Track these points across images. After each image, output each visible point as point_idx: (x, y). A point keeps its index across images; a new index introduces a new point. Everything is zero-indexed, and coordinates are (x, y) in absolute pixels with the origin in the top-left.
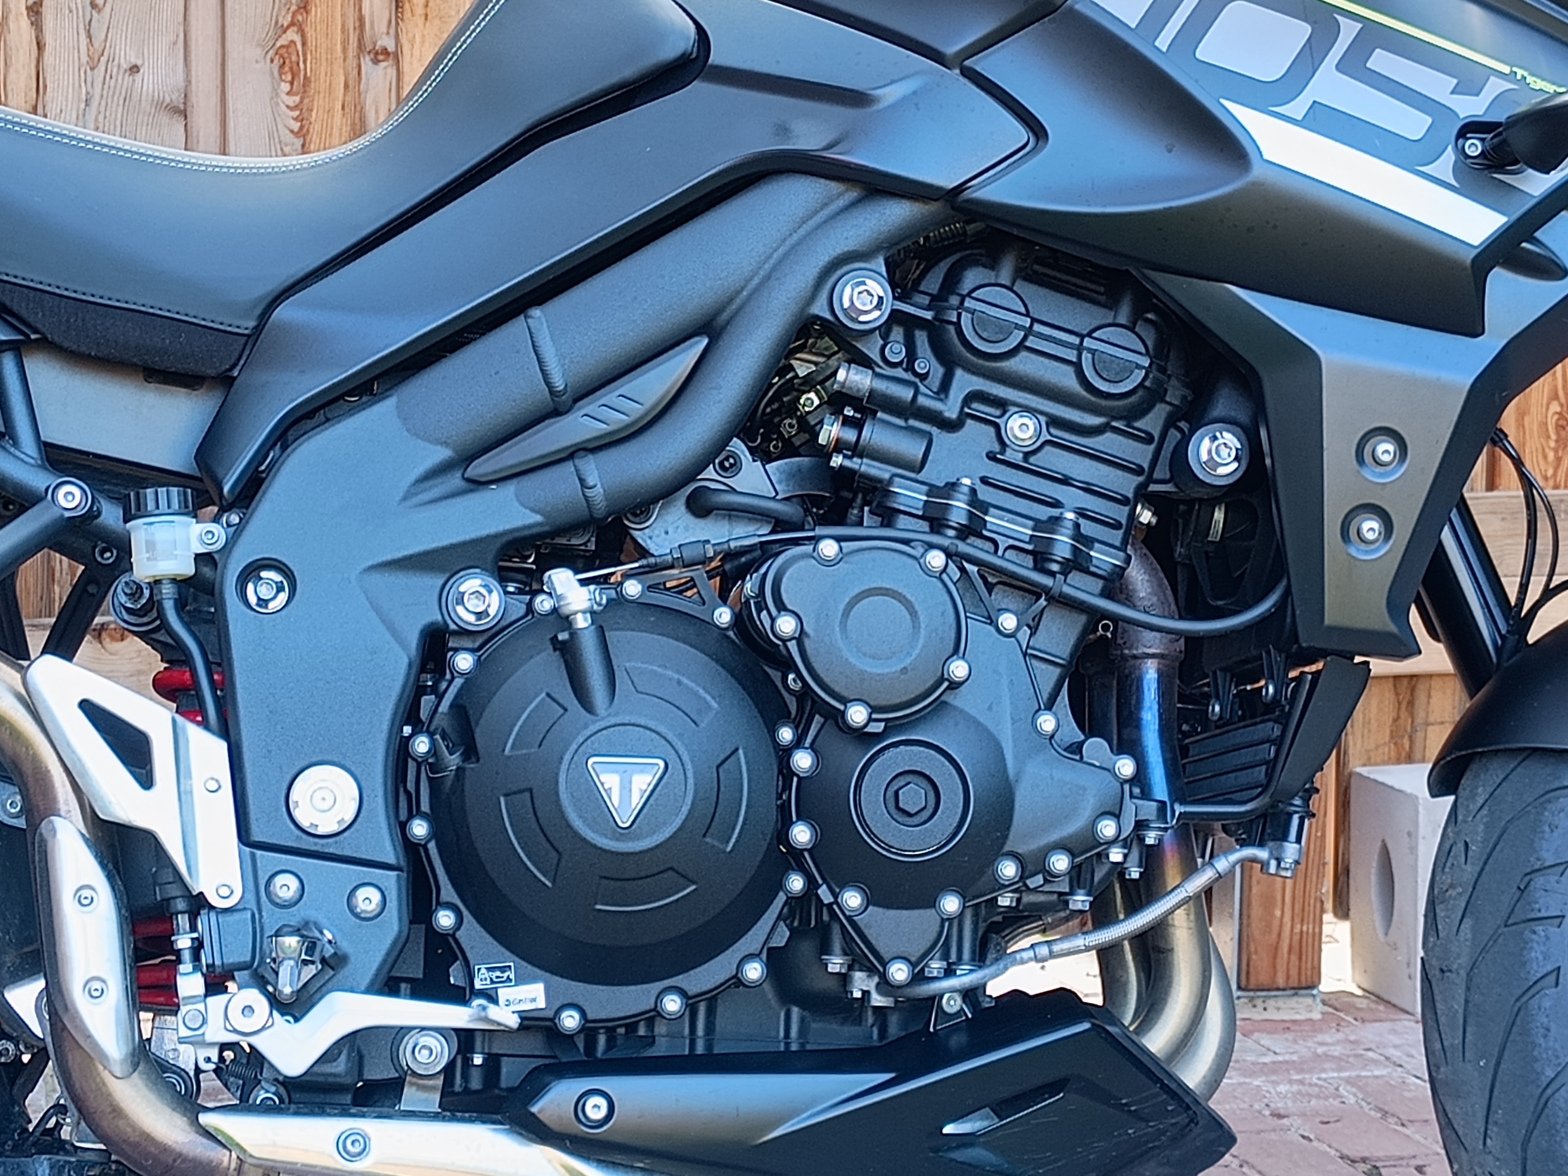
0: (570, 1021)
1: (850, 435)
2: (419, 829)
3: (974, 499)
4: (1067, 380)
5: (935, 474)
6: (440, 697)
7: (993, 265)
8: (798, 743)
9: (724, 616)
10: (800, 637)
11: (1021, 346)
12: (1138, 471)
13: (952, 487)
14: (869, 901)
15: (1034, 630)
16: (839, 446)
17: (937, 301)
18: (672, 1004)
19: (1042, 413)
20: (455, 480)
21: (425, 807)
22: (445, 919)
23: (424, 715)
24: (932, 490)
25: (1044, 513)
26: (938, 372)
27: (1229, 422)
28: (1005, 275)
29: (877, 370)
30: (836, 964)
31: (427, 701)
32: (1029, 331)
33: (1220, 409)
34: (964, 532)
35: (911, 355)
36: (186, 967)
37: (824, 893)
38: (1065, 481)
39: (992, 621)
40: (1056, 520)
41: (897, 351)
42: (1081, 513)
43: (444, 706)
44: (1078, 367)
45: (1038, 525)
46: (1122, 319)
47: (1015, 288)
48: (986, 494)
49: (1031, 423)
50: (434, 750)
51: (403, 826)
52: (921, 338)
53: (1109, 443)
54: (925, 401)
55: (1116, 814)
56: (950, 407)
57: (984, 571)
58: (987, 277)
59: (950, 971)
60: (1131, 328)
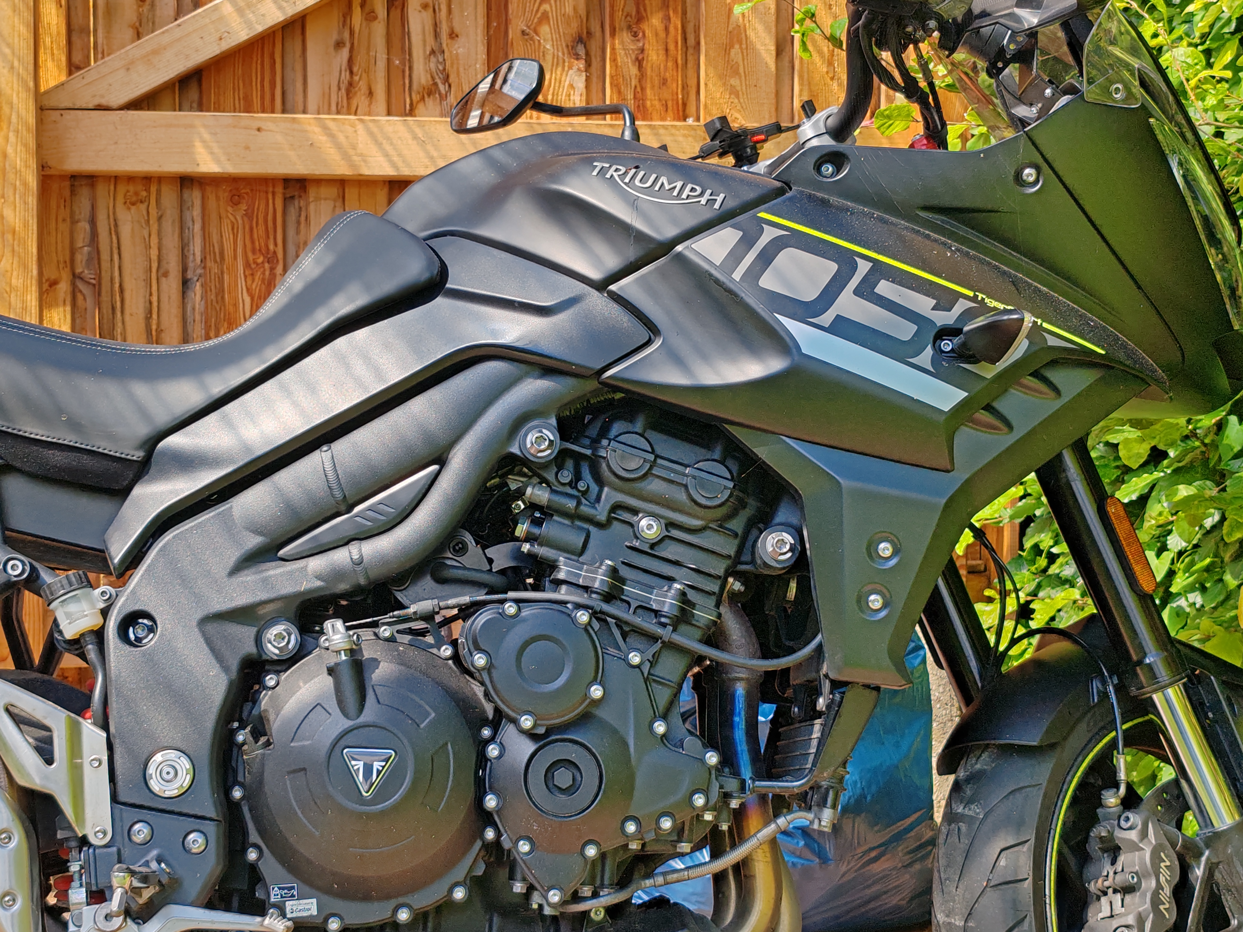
0: (334, 925)
1: (536, 531)
2: (237, 792)
3: (615, 575)
4: (679, 496)
5: (590, 557)
7: (631, 420)
8: (492, 738)
9: (447, 651)
10: (490, 669)
11: (648, 474)
12: (727, 557)
13: (600, 565)
14: (537, 848)
15: (653, 663)
16: (530, 538)
17: (595, 443)
18: (404, 915)
19: (663, 517)
20: (269, 559)
22: (252, 854)
24: (588, 569)
25: (662, 584)
26: (593, 489)
27: (786, 525)
28: (639, 426)
29: (553, 488)
30: (519, 887)
32: (653, 464)
33: (779, 516)
34: (607, 597)
35: (577, 478)
37: (506, 840)
38: (677, 564)
39: (624, 657)
40: (670, 589)
41: (567, 476)
44: (686, 488)
46: (717, 456)
47: (646, 435)
48: (624, 571)
49: (655, 524)
51: (227, 789)
52: (584, 467)
53: (706, 539)
54: (585, 509)
55: (706, 792)
56: (601, 513)
57: (620, 623)
58: (629, 427)
59: (595, 895)
60: (722, 462)
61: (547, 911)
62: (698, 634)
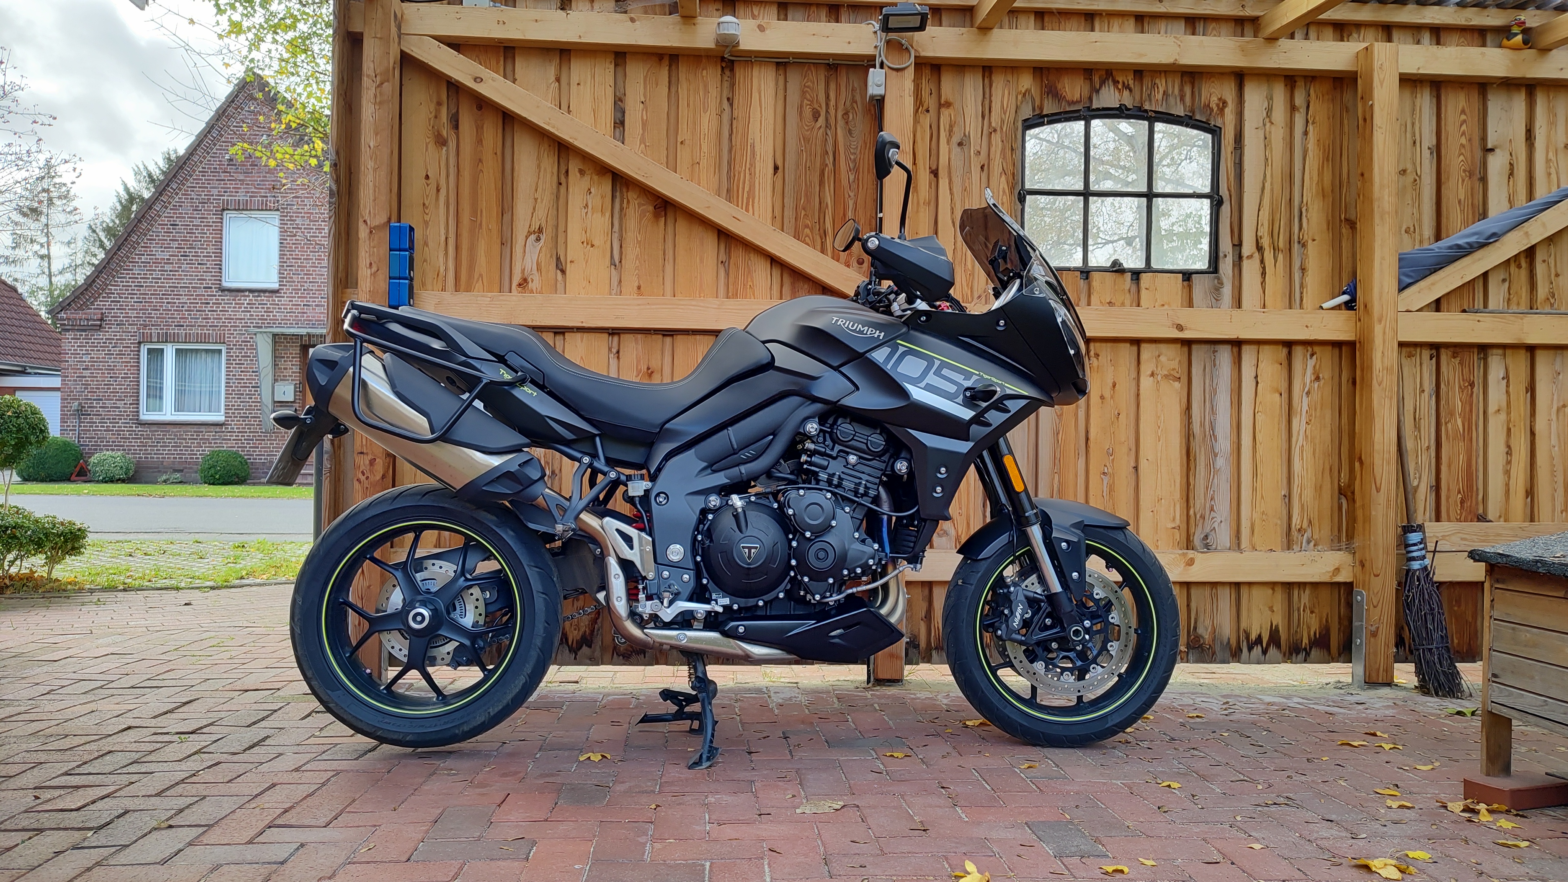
0: (735, 607)
1: (809, 459)
2: (699, 559)
3: (840, 478)
4: (864, 447)
5: (829, 471)
6: (704, 525)
7: (845, 418)
8: (793, 539)
9: (776, 506)
10: (794, 515)
11: (852, 439)
12: (882, 470)
13: (834, 474)
14: (810, 579)
15: (854, 511)
16: (806, 462)
17: (832, 427)
18: (761, 603)
19: (858, 455)
20: (709, 471)
21: (700, 553)
22: (705, 581)
23: (700, 529)
24: (829, 475)
25: (857, 481)
26: (831, 444)
27: (905, 459)
28: (848, 421)
29: (816, 444)
30: (802, 593)
31: (701, 526)
32: (854, 435)
33: (902, 456)
34: (837, 487)
35: (825, 440)
36: (641, 593)
37: (799, 577)
38: (863, 473)
39: (843, 509)
40: (860, 483)
41: (821, 439)
42: (867, 481)
43: (705, 528)
44: (867, 444)
45: (856, 484)
46: (878, 431)
47: (852, 424)
48: (843, 476)
49: (855, 458)
50: (702, 539)
51: (695, 557)
52: (827, 435)
53: (874, 463)
54: (828, 452)
55: (873, 558)
56: (834, 454)
57: (841, 496)
58: (844, 420)
59: (831, 596)
60: (880, 434)
61: (813, 601)
62: (870, 500)
